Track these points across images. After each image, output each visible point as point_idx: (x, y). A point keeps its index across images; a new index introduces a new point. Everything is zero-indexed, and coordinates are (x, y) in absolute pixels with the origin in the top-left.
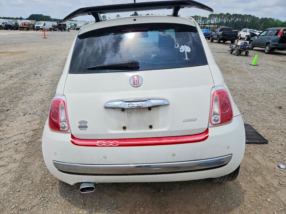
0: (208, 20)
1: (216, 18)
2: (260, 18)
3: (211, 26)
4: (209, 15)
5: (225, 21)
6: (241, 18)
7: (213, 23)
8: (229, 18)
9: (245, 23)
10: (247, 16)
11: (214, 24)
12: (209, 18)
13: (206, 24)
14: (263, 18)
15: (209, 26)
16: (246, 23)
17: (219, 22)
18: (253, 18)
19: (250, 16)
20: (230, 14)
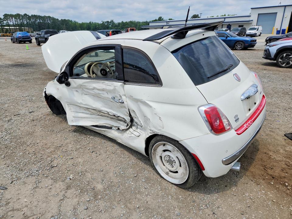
0: (4, 20)
1: (14, 18)
2: (60, 19)
3: (11, 28)
4: (3, 16)
5: (25, 23)
6: (41, 19)
7: (12, 24)
8: (30, 19)
9: (47, 25)
10: (47, 17)
11: (13, 26)
12: (4, 18)
13: (5, 26)
14: (62, 19)
15: (9, 28)
16: (49, 24)
17: (19, 23)
18: (53, 19)
19: (49, 17)
20: (28, 15)
